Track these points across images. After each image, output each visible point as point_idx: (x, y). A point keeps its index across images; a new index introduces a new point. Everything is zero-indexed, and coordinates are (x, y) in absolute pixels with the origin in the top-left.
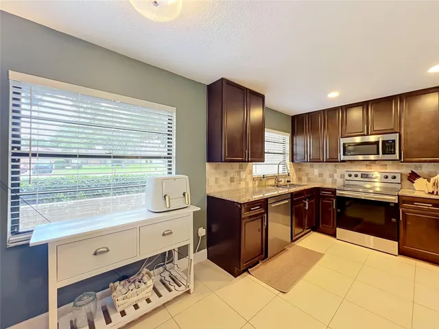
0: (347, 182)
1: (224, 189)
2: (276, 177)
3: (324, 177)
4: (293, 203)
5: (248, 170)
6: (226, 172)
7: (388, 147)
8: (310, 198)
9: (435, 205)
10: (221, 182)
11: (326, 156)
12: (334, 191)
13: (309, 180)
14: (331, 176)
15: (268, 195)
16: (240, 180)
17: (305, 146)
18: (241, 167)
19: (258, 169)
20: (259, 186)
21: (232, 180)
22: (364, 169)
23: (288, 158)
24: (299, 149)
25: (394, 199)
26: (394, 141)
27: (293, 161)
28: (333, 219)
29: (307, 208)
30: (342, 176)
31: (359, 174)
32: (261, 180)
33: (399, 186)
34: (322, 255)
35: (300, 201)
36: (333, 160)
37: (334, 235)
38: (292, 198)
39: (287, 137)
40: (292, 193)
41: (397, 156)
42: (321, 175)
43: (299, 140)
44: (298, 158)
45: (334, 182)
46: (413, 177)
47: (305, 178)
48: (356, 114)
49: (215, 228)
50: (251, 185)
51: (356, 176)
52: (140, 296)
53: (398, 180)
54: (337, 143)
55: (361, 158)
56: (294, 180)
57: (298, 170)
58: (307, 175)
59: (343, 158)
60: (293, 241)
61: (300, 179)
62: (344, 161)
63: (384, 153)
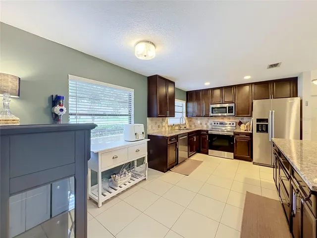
0: (213, 127)
1: (155, 131)
2: (179, 125)
3: (203, 124)
4: (189, 138)
5: (166, 121)
6: (156, 123)
7: (230, 110)
8: (196, 135)
9: (247, 135)
10: (154, 128)
11: (204, 114)
12: (207, 131)
13: (195, 126)
14: (206, 124)
15: (177, 134)
16: (163, 126)
17: (194, 108)
18: (163, 120)
19: (171, 121)
20: (171, 130)
21: (159, 127)
22: (221, 121)
23: (185, 114)
24: (190, 110)
25: (232, 134)
26: (232, 107)
27: (187, 116)
28: (207, 145)
29: (195, 140)
30: (211, 124)
31: (219, 123)
32: (172, 127)
33: (235, 128)
34: (202, 162)
35: (191, 137)
36: (207, 116)
37: (207, 153)
38: (188, 135)
39: (184, 103)
40: (188, 133)
41: (233, 114)
42: (201, 124)
43: (190, 105)
44: (190, 114)
45: (208, 127)
46: (240, 123)
47: (193, 126)
48: (218, 92)
49: (151, 151)
50: (167, 129)
51: (217, 124)
52: (126, 180)
53: (235, 125)
54: (209, 107)
55: (220, 114)
56: (188, 127)
57: (190, 121)
58: (194, 123)
59: (211, 115)
60: (189, 157)
61: (190, 126)
62: (212, 116)
63: (229, 113)
